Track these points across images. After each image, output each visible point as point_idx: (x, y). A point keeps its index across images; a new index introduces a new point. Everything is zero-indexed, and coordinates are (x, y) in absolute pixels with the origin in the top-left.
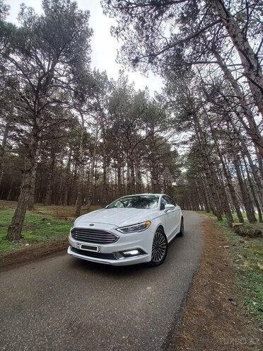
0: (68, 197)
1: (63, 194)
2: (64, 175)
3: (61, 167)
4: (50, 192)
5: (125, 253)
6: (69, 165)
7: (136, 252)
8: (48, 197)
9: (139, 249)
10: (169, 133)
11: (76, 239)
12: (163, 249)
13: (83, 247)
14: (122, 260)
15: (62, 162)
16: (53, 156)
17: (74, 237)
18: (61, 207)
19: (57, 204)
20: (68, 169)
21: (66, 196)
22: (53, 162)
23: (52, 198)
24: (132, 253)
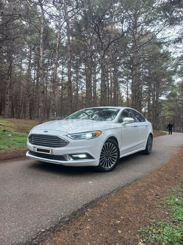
0: (31, 110)
1: (25, 107)
2: (24, 82)
3: (20, 73)
4: (9, 103)
5: (74, 156)
6: (29, 70)
7: (84, 156)
8: (7, 109)
9: (87, 154)
10: (157, 27)
11: (33, 144)
12: (115, 158)
13: (38, 150)
14: (71, 161)
15: (20, 67)
16: (10, 60)
17: (31, 142)
18: (23, 120)
19: (18, 118)
20: (29, 75)
21: (28, 109)
22: (10, 67)
23: (12, 111)
24: (80, 156)
